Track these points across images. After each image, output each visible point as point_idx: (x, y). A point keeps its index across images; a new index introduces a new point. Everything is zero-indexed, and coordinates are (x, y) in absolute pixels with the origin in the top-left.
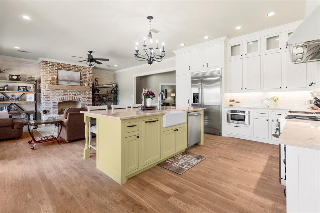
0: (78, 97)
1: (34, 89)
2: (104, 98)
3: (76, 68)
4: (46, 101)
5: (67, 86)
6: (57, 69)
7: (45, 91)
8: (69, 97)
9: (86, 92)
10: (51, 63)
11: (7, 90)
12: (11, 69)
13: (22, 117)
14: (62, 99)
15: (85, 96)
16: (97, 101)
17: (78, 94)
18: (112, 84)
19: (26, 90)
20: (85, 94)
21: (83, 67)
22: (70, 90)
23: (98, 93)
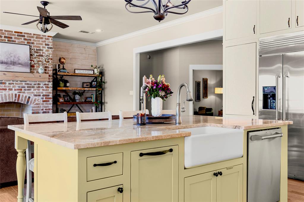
0: (27, 94)
2: (77, 97)
3: (23, 38)
5: (4, 74)
8: (9, 95)
9: (41, 86)
15: (39, 93)
16: (62, 103)
17: (26, 88)
18: (92, 68)
20: (38, 90)
21: (35, 36)
22: (11, 82)
23: (65, 86)
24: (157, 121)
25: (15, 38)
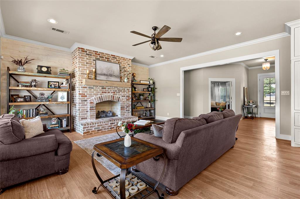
0: (118, 96)
1: (67, 85)
2: (141, 97)
3: (116, 59)
4: (82, 101)
5: (106, 82)
6: (94, 59)
7: (82, 88)
8: (108, 96)
9: (125, 90)
10: (88, 51)
11: (35, 86)
12: (38, 59)
13: (53, 123)
14: (100, 99)
15: (124, 95)
17: (117, 92)
19: (59, 87)
20: (124, 93)
21: (122, 59)
22: (109, 87)
23: (135, 91)
25: (111, 59)
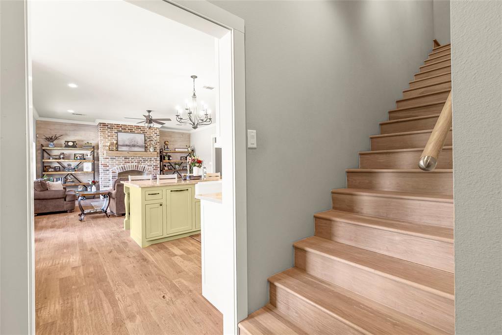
0: (143, 165)
1: (91, 157)
2: (177, 166)
3: (140, 130)
4: (104, 170)
5: (128, 153)
6: (116, 131)
7: (103, 158)
8: (131, 166)
9: (152, 159)
10: (109, 125)
11: (63, 158)
12: (66, 135)
13: (79, 190)
14: (123, 169)
15: (151, 164)
16: (167, 171)
17: (143, 161)
18: (187, 147)
19: (83, 158)
20: (150, 162)
21: (148, 128)
22: (133, 158)
23: (169, 159)
24: (196, 178)
25: (135, 130)
